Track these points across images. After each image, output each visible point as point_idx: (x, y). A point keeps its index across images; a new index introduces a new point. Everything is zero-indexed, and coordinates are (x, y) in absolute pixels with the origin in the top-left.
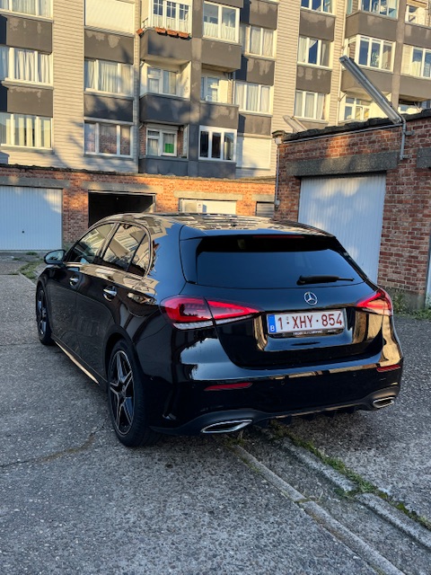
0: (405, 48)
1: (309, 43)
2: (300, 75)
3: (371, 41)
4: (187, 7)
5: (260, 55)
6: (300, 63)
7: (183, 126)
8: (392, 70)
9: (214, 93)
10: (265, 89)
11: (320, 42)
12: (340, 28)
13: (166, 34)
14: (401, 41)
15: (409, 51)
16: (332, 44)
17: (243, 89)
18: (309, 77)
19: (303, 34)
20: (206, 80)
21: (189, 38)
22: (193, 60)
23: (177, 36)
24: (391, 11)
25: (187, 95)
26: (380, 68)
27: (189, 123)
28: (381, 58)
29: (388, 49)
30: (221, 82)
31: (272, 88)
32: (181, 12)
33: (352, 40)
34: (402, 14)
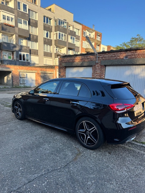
0: (69, 36)
1: (46, 32)
2: (45, 40)
3: (61, 33)
4: (13, 18)
5: (34, 34)
6: (44, 37)
7: (14, 52)
8: (66, 41)
9: (22, 43)
10: (36, 43)
11: (49, 32)
12: (53, 29)
13: (7, 25)
14: (68, 34)
15: (69, 37)
16: (52, 33)
17: (30, 43)
18: (47, 41)
19: (44, 30)
20: (19, 39)
21: (14, 27)
22: (16, 33)
23: (11, 26)
24: (65, 26)
25: (14, 43)
26: (63, 40)
27: (16, 51)
28: (64, 38)
29: (65, 35)
30: (23, 40)
31: (37, 43)
32: (11, 20)
33: (57, 32)
34: (67, 27)
